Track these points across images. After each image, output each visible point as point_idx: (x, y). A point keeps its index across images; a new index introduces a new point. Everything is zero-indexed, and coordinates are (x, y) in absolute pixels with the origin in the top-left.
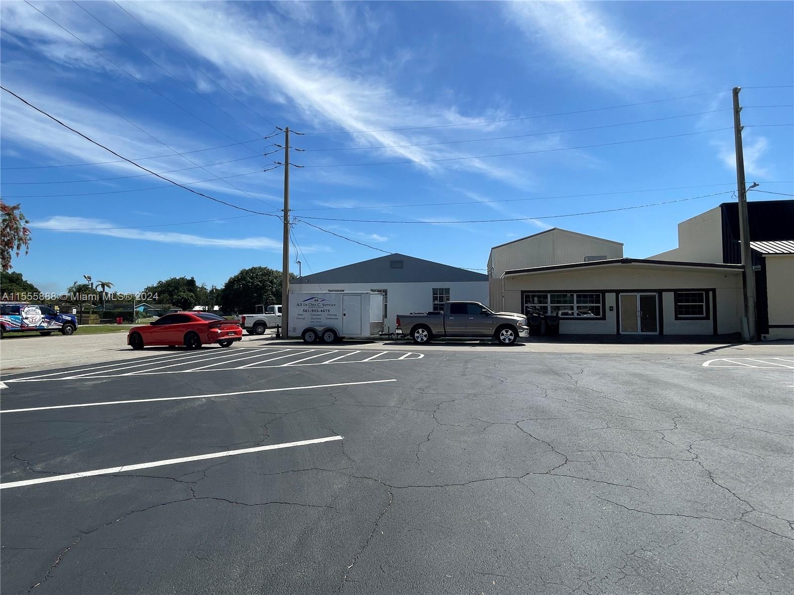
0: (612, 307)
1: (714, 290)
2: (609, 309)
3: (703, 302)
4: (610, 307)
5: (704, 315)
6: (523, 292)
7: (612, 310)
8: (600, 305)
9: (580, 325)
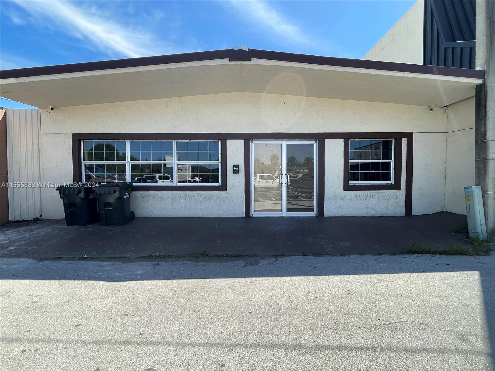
0: (237, 166)
1: (409, 136)
2: (232, 171)
3: (391, 159)
4: (234, 166)
5: (392, 181)
6: (77, 137)
7: (239, 172)
8: (219, 163)
9: (182, 201)
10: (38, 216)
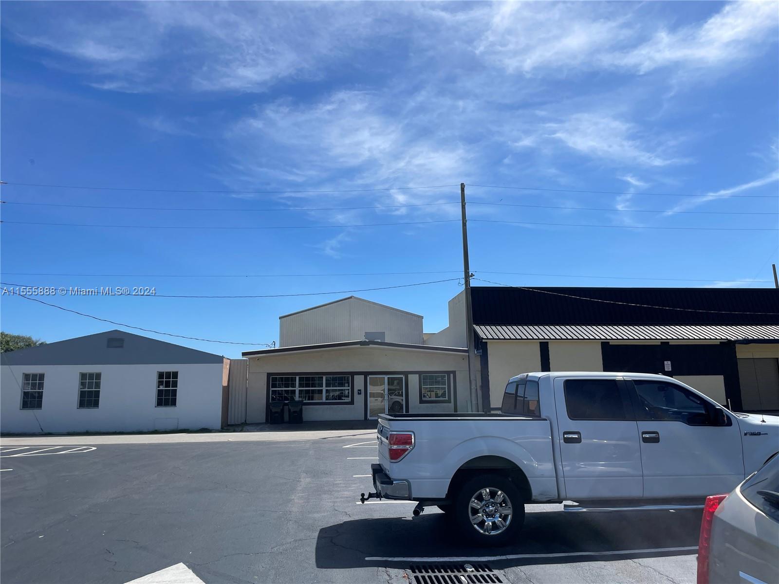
1: (454, 373)
2: (357, 393)
4: (359, 390)
5: (447, 398)
6: (269, 375)
8: (349, 388)
9: (328, 411)
10: (244, 421)
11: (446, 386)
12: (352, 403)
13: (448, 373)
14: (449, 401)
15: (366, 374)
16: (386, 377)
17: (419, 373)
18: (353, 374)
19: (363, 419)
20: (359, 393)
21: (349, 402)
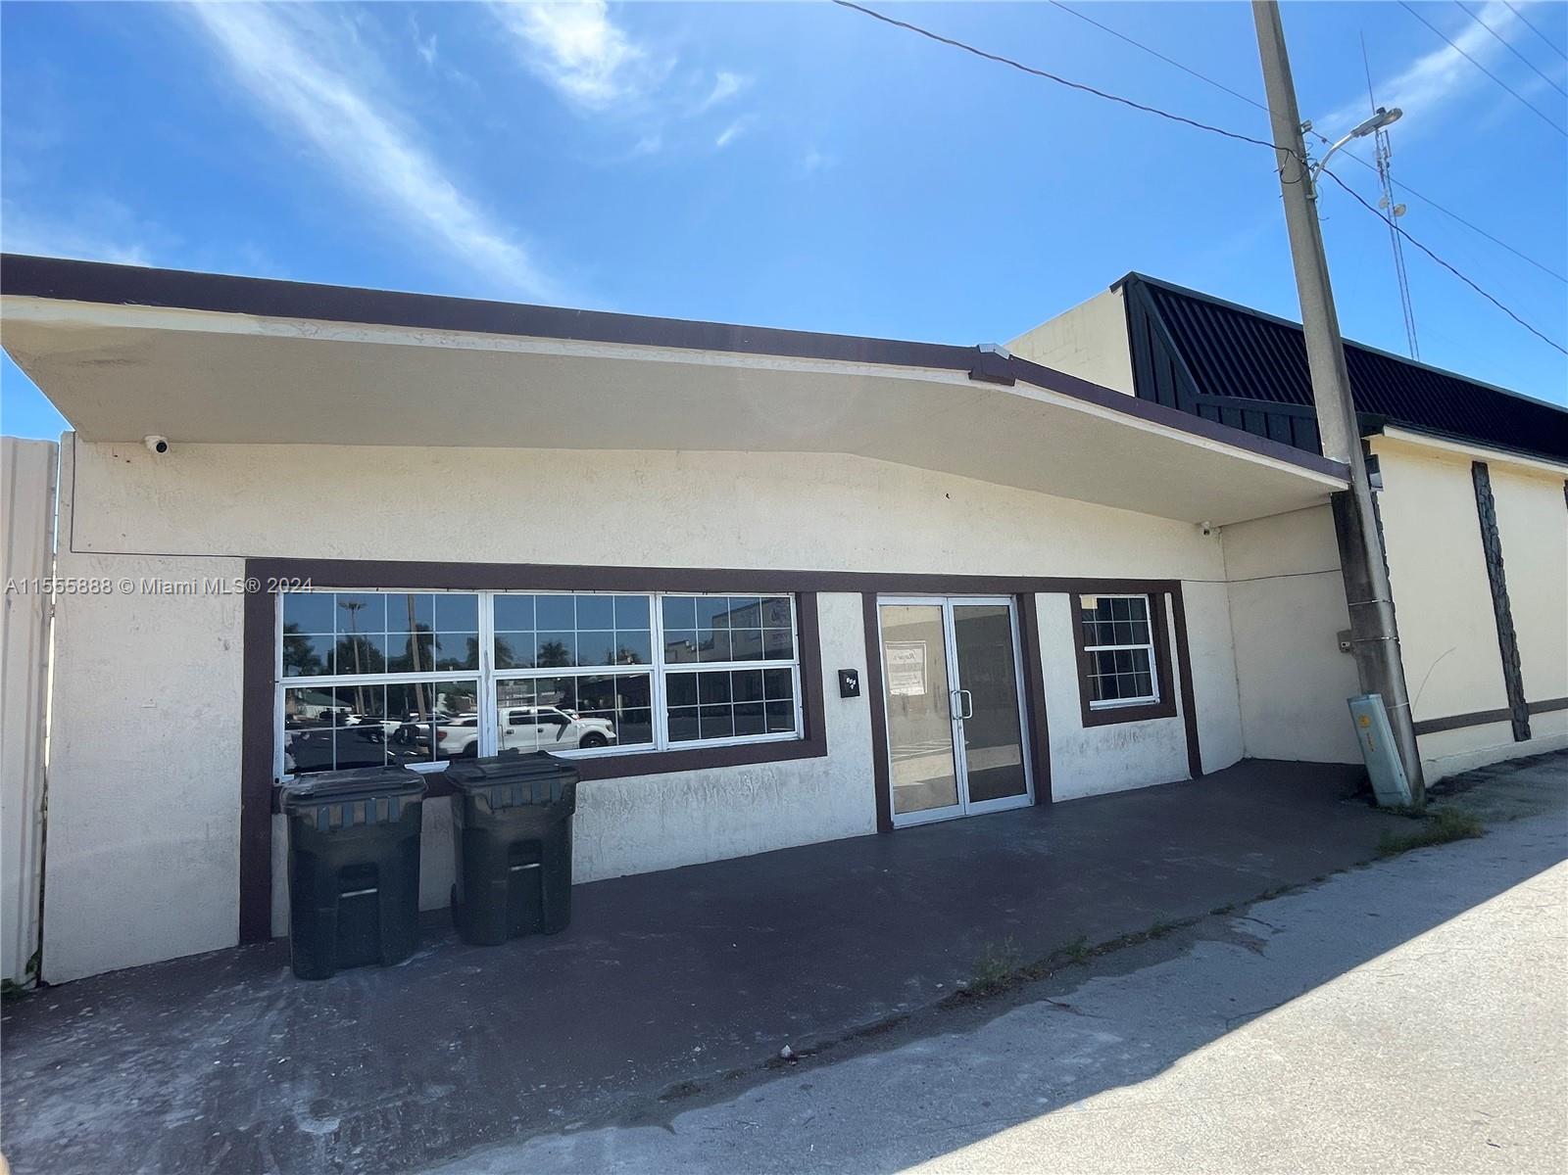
0: (854, 675)
1: (1174, 587)
2: (835, 688)
3: (1148, 642)
4: (840, 674)
5: (1155, 697)
6: (261, 570)
7: (856, 692)
8: (792, 664)
9: (694, 804)
11: (1150, 647)
12: (814, 744)
13: (1157, 589)
14: (1165, 709)
15: (870, 586)
16: (950, 603)
17: (1075, 587)
18: (807, 586)
19: (872, 829)
20: (848, 691)
21: (799, 740)
